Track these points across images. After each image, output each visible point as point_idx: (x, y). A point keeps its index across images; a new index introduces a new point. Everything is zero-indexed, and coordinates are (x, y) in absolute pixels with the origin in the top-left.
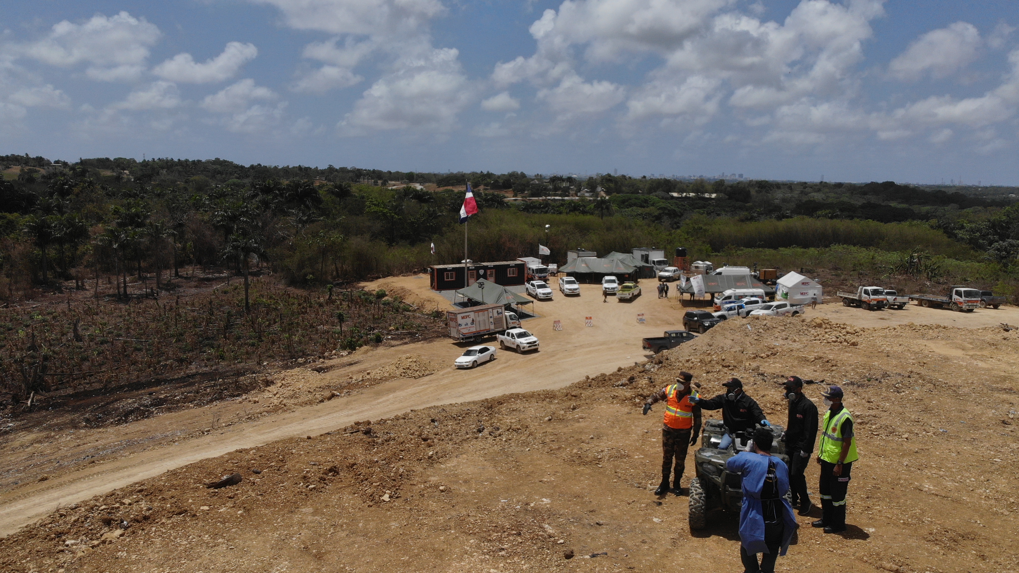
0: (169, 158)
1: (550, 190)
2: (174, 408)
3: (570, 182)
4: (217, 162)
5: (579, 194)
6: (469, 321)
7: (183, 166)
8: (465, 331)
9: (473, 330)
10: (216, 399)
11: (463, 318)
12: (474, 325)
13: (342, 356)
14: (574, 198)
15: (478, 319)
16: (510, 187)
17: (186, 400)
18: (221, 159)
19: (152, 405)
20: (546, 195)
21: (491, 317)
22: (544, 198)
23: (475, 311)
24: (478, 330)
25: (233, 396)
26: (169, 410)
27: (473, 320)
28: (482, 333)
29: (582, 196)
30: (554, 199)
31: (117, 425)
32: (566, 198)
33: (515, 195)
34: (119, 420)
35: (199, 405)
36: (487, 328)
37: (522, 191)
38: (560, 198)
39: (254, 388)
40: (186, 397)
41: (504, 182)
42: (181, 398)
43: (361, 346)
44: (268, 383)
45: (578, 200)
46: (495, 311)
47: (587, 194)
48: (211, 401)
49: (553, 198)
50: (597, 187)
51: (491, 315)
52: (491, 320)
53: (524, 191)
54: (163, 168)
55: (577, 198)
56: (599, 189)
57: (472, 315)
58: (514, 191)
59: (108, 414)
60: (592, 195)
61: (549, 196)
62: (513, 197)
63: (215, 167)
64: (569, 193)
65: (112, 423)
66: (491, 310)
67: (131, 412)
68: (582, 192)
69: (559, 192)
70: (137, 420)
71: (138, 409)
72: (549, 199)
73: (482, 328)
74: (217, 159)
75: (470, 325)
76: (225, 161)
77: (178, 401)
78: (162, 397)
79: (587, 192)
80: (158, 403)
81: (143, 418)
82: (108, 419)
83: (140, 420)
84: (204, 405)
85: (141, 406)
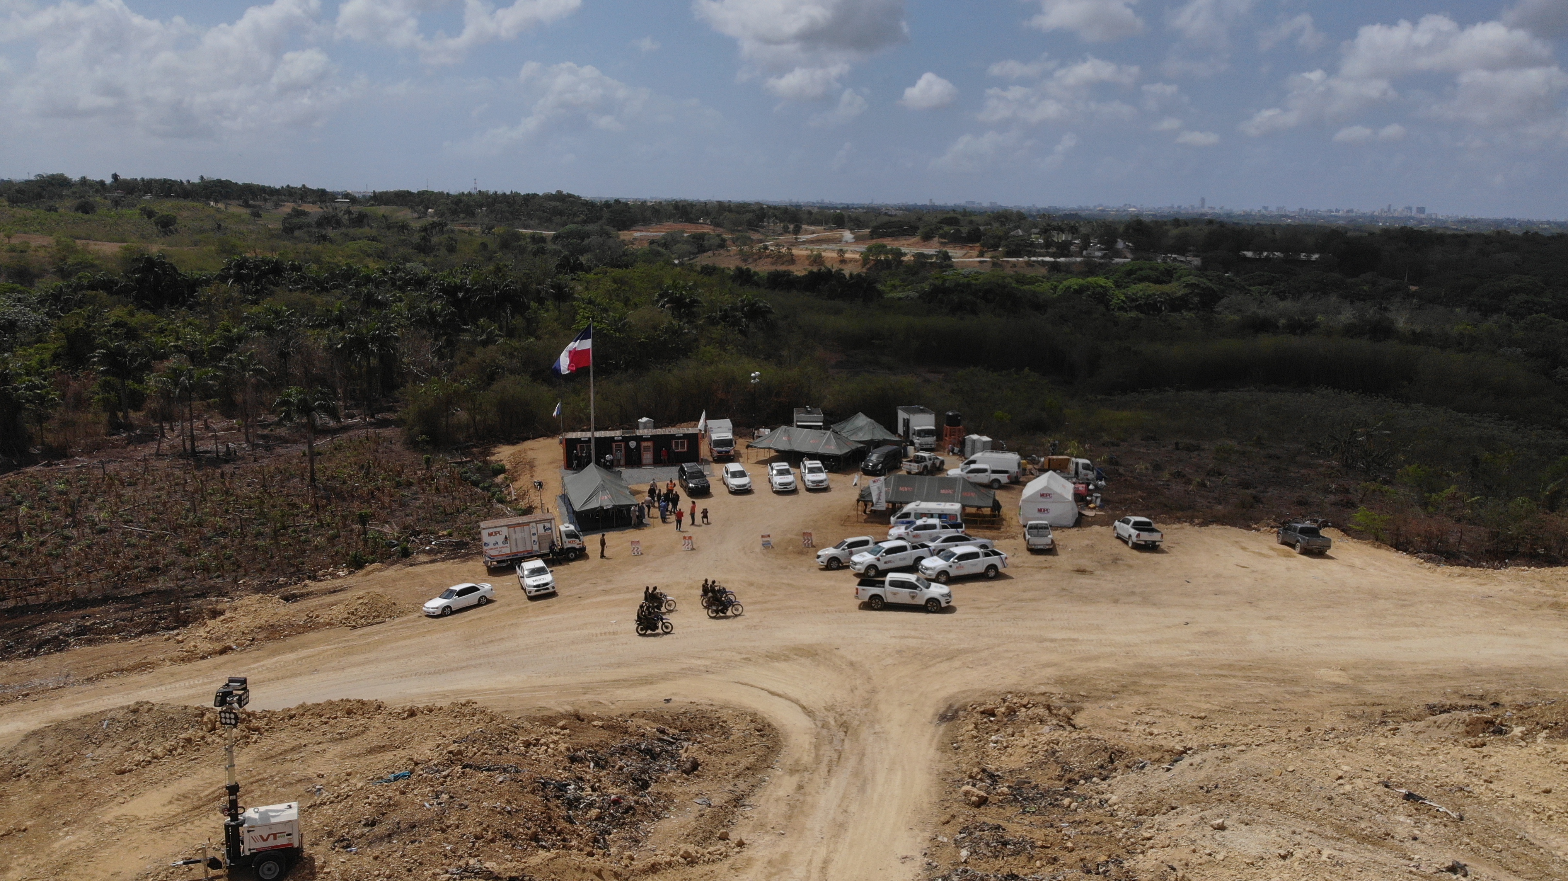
0: (491, 192)
1: (1041, 246)
2: (96, 640)
3: (1073, 233)
4: (560, 197)
5: (1085, 253)
6: (500, 539)
7: (508, 203)
8: (494, 553)
9: (507, 551)
10: (148, 632)
11: (490, 535)
12: (508, 545)
13: (339, 576)
14: (1073, 259)
15: (514, 536)
16: (978, 241)
17: (115, 630)
18: (565, 193)
19: (73, 634)
20: (1030, 254)
21: (534, 534)
22: (1026, 258)
23: (509, 526)
24: (514, 550)
25: (167, 629)
26: (90, 642)
27: (506, 538)
28: (519, 555)
29: (1089, 256)
30: (1043, 261)
31: (25, 657)
32: (1062, 259)
33: (981, 255)
34: (29, 651)
35: (124, 639)
36: (529, 548)
37: (995, 247)
38: (1052, 259)
39: (196, 619)
40: (115, 626)
41: (969, 232)
42: (109, 627)
43: (373, 562)
44: (215, 614)
45: (1080, 263)
46: (540, 526)
47: (1098, 254)
48: (140, 634)
49: (1040, 259)
50: (1116, 242)
51: (534, 531)
52: (535, 538)
53: (998, 247)
54: (481, 206)
55: (1079, 259)
56: (1120, 244)
57: (505, 531)
58: (983, 246)
59: (19, 642)
60: (1105, 255)
61: (1034, 256)
62: (978, 257)
63: (553, 203)
64: (1069, 251)
65: (19, 655)
66: (534, 524)
67: (47, 642)
68: (1089, 250)
69: (1052, 250)
70: (48, 654)
71: (57, 637)
72: (1034, 261)
73: (521, 549)
74: (559, 192)
75: (501, 544)
76: (570, 196)
77: (105, 630)
78: (88, 624)
79: (1100, 249)
80: (81, 631)
81: (57, 651)
82: (18, 650)
83: (52, 653)
84: (131, 639)
85: (61, 634)
